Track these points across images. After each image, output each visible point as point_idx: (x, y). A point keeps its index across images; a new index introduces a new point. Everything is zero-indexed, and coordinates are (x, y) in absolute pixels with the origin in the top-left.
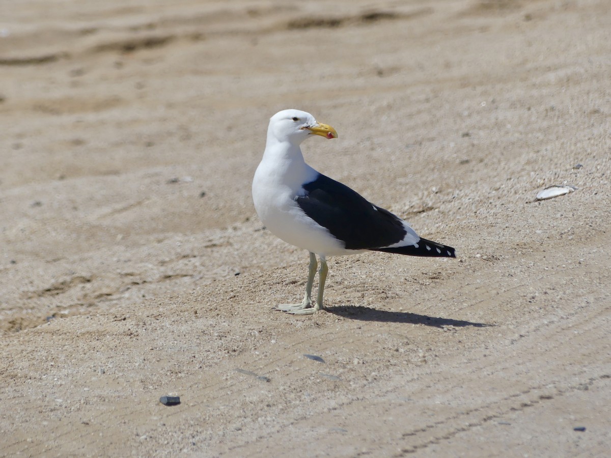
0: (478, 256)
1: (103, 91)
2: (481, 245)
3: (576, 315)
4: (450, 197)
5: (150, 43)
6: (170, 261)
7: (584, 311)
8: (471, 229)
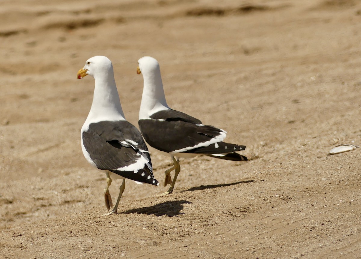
0: (277, 196)
1: (47, 59)
2: (280, 188)
3: (343, 241)
4: (272, 149)
5: (86, 24)
6: (70, 190)
7: (349, 238)
8: (275, 176)
